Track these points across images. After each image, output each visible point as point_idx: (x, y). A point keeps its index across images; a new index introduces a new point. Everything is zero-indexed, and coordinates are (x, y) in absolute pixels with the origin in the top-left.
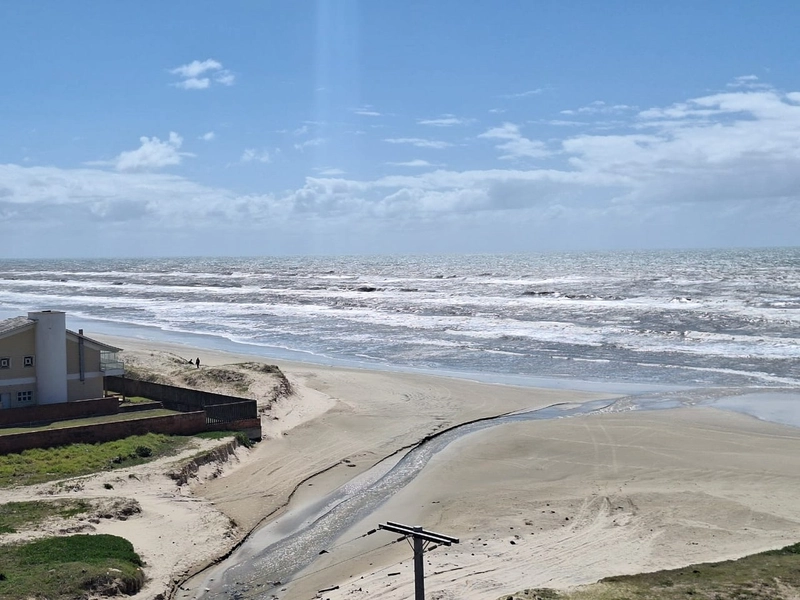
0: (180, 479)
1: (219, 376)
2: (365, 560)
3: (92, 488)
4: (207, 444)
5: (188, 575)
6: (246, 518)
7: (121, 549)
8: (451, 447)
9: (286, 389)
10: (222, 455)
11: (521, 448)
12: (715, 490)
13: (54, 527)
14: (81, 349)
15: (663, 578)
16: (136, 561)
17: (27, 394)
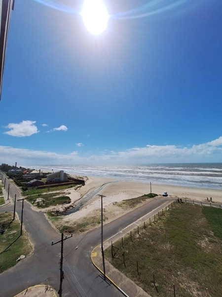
0: (76, 190)
1: (80, 178)
2: (96, 199)
3: (65, 191)
4: (79, 186)
5: (76, 201)
6: (83, 194)
7: (68, 198)
8: (107, 185)
9: (88, 179)
10: (80, 187)
11: (113, 186)
12: (134, 190)
13: (61, 195)
14: (65, 175)
15: (129, 200)
16: (70, 199)
17: (59, 180)
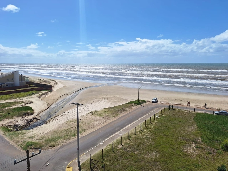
0: (39, 97)
1: (45, 81)
2: (69, 108)
3: (25, 99)
4: (44, 92)
5: (41, 112)
6: (50, 103)
7: (30, 108)
8: (82, 91)
9: (56, 83)
10: (46, 94)
11: (92, 91)
12: (118, 96)
13: (18, 105)
14: (22, 78)
15: (111, 108)
16: (33, 110)
17: (13, 85)
